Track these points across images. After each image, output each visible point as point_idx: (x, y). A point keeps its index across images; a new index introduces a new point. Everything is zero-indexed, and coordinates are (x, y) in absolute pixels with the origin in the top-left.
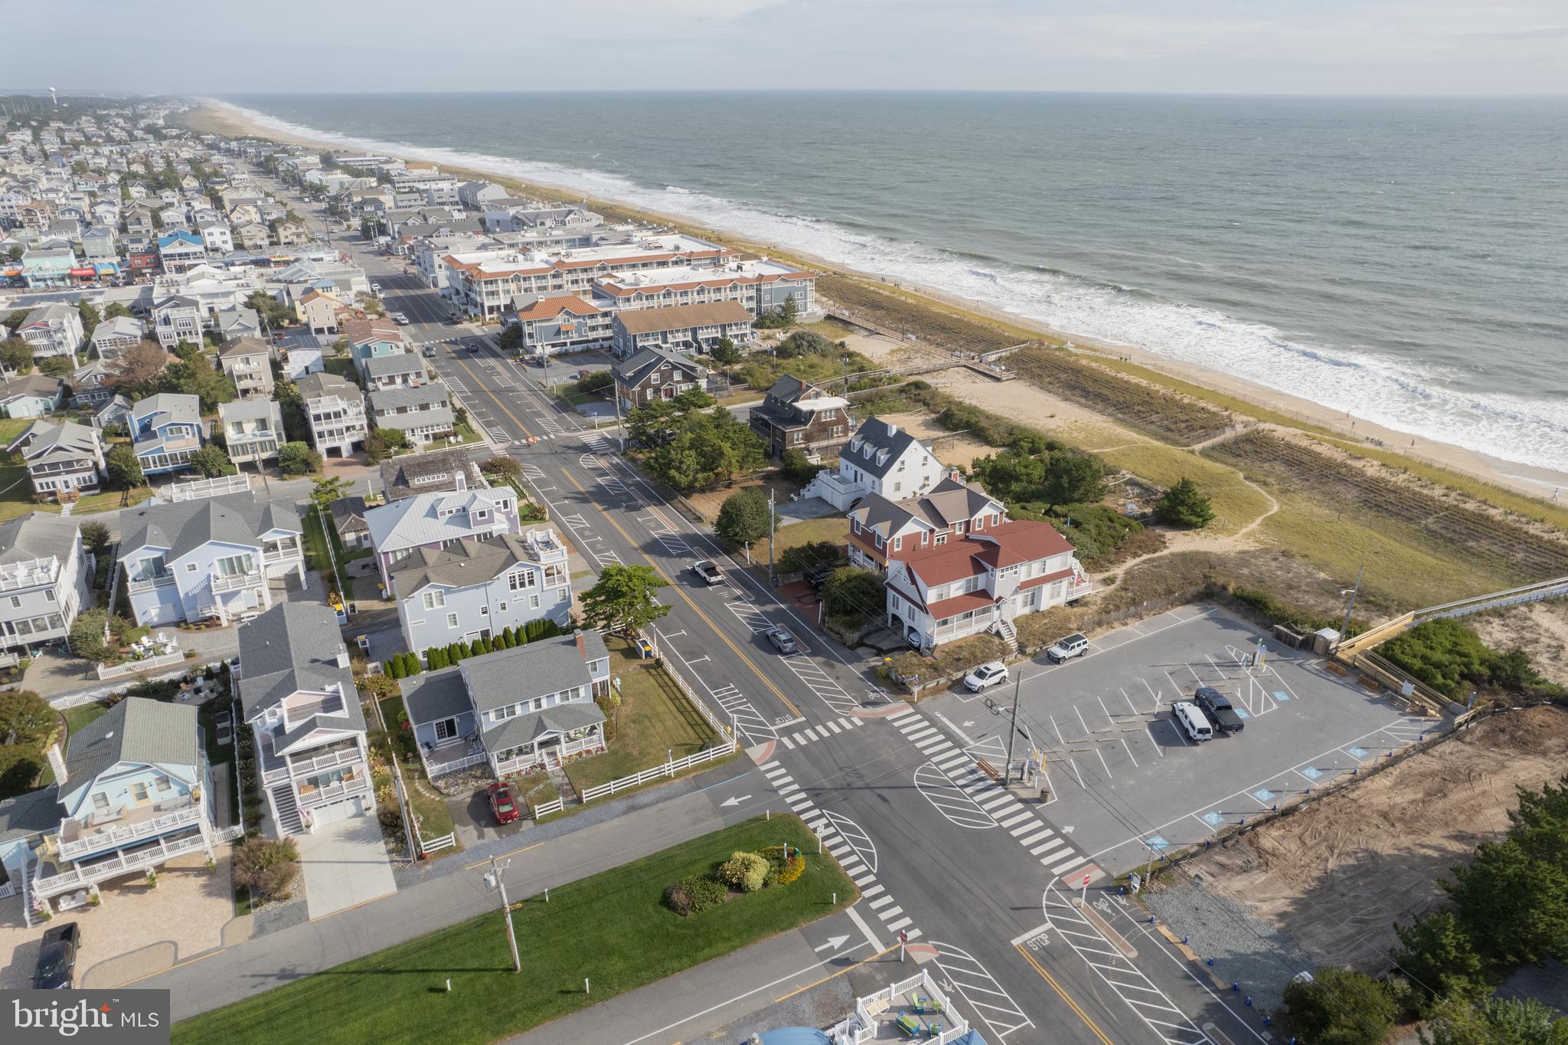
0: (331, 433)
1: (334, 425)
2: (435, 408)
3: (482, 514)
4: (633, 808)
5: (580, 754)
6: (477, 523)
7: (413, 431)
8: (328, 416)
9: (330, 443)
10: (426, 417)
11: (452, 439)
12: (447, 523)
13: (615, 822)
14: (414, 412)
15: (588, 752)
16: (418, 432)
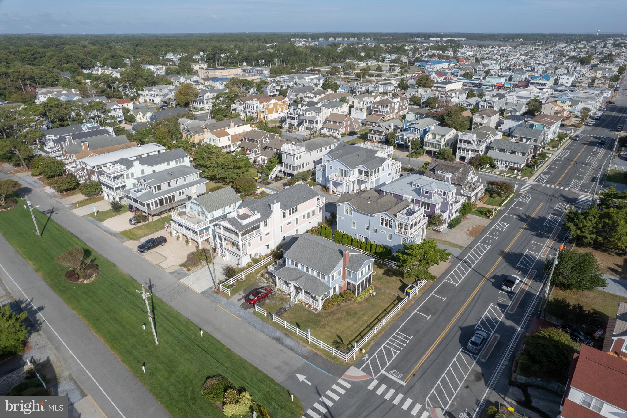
0: (464, 150)
1: (466, 146)
2: (519, 155)
3: (427, 192)
4: (278, 340)
5: (306, 304)
6: (423, 196)
7: (502, 162)
8: (465, 141)
9: (462, 154)
10: (512, 157)
11: (516, 172)
12: (414, 190)
13: (264, 337)
14: (508, 153)
15: (310, 306)
16: (503, 163)
